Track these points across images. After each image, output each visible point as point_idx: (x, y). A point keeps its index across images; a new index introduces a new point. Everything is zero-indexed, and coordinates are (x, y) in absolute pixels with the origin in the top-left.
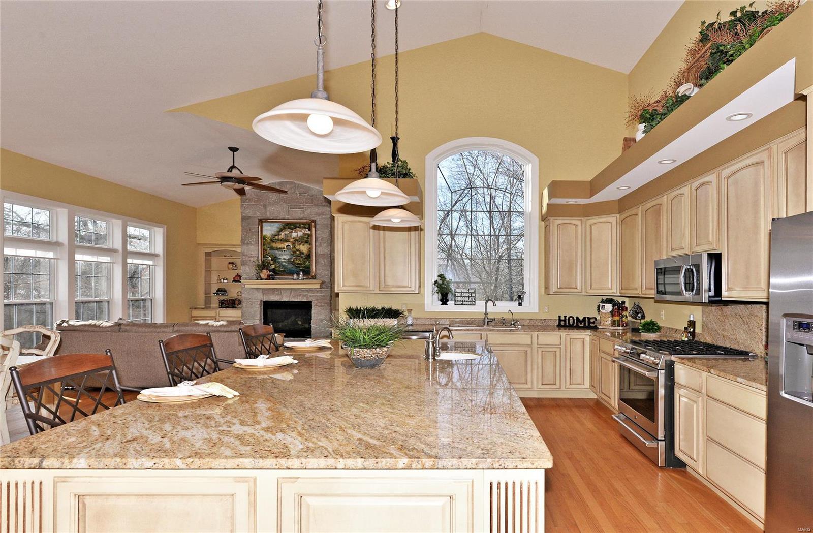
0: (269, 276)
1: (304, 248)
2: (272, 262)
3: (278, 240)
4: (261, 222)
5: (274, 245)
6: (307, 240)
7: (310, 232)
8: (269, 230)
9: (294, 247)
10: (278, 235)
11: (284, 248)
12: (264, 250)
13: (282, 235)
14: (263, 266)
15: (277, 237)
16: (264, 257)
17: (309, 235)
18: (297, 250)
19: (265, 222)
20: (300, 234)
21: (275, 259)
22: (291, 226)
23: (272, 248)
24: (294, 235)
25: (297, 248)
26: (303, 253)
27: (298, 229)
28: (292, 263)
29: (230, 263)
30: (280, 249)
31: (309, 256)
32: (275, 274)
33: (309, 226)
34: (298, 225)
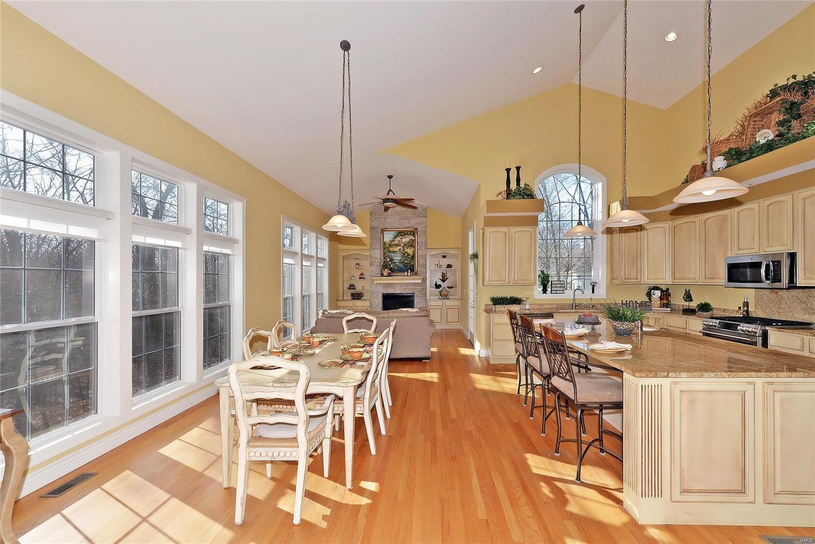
0: (389, 273)
1: (410, 251)
2: (390, 263)
3: (393, 245)
4: (383, 231)
5: (391, 249)
6: (411, 244)
7: (414, 238)
8: (388, 237)
9: (404, 250)
10: (394, 241)
11: (397, 251)
12: (385, 253)
13: (396, 242)
14: (385, 266)
15: (393, 243)
16: (385, 259)
17: (413, 240)
18: (406, 253)
19: (385, 231)
20: (408, 239)
21: (391, 260)
22: (401, 234)
23: (389, 252)
24: (404, 240)
25: (406, 251)
26: (409, 255)
27: (406, 236)
28: (403, 262)
29: (357, 264)
30: (394, 252)
31: (413, 257)
32: (392, 272)
33: (414, 233)
34: (406, 233)
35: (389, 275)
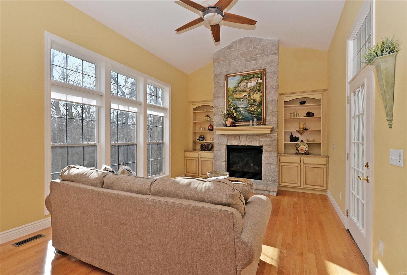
0: (232, 123)
1: (257, 96)
2: (234, 111)
3: (238, 91)
4: (227, 77)
5: (235, 96)
6: (259, 89)
7: (261, 81)
8: (232, 83)
9: (249, 96)
10: (238, 86)
11: (242, 98)
12: (228, 101)
13: (241, 88)
14: (229, 115)
15: (237, 89)
16: (229, 107)
17: (261, 84)
18: (252, 99)
19: (230, 77)
20: (254, 83)
21: (236, 108)
22: (247, 77)
23: (233, 99)
24: (250, 85)
25: (252, 97)
26: (256, 101)
27: (252, 79)
28: (248, 111)
30: (239, 99)
31: (260, 104)
32: (235, 122)
33: (261, 76)
34: (252, 76)
35: (233, 125)
